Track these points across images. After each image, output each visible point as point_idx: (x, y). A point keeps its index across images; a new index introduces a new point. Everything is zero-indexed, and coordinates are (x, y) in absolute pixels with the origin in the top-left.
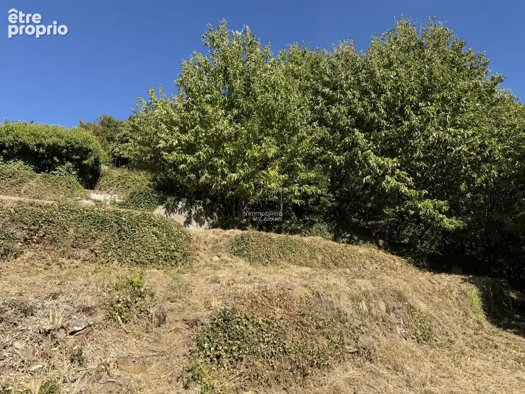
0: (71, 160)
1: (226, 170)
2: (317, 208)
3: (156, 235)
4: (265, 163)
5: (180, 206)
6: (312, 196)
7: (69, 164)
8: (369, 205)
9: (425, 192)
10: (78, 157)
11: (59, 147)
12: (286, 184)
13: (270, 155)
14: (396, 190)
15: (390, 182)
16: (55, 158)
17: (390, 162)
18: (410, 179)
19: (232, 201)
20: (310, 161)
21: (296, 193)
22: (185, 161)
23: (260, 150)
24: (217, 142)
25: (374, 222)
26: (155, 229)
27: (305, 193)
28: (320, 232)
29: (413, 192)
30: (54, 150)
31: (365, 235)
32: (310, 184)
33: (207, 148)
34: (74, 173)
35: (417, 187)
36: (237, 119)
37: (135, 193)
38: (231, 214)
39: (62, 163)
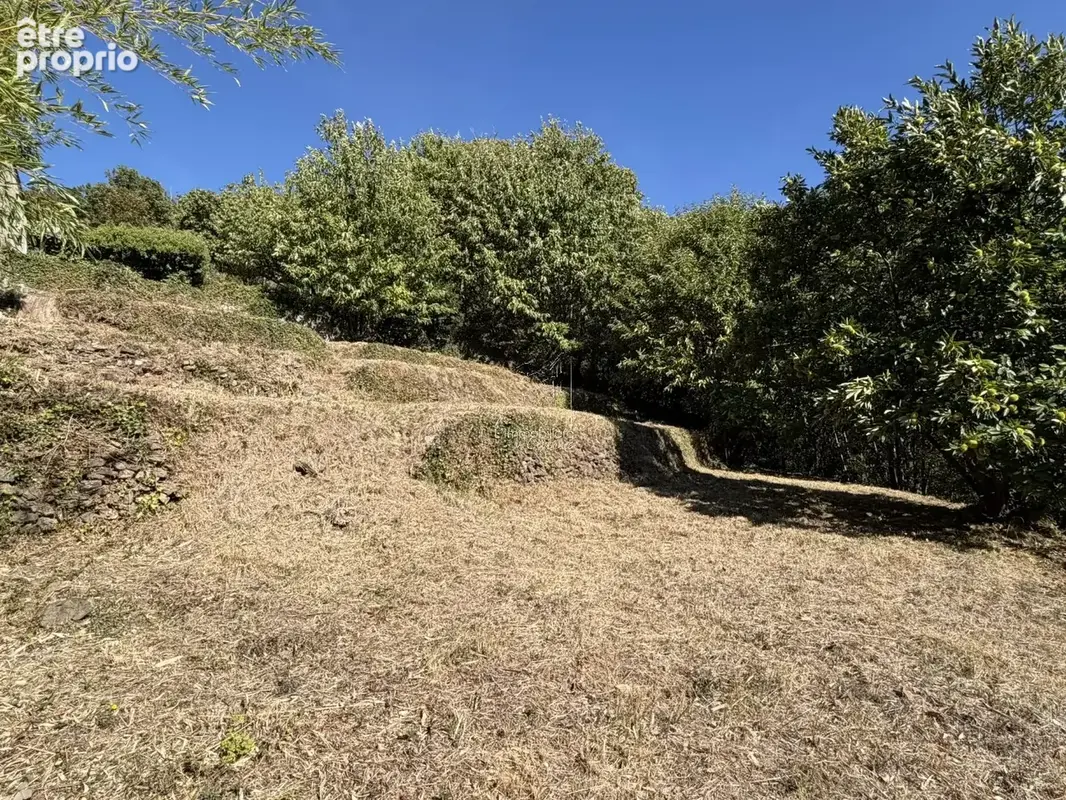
0: (186, 269)
1: (349, 286)
2: (449, 327)
3: (299, 340)
4: (392, 279)
5: (298, 319)
6: (442, 315)
7: (182, 272)
8: (500, 325)
9: (548, 315)
10: (192, 265)
11: (172, 254)
12: (415, 301)
13: (396, 272)
14: (520, 311)
15: (516, 304)
16: (168, 266)
17: (518, 285)
18: (535, 302)
19: (356, 317)
20: (441, 278)
21: (425, 311)
22: (308, 275)
23: (386, 266)
24: (340, 255)
25: (504, 343)
26: (298, 336)
27: (434, 311)
28: (451, 353)
29: (537, 315)
30: (166, 257)
31: (498, 356)
32: (440, 303)
33: (330, 263)
34: (188, 282)
35: (541, 309)
36: (362, 230)
37: (255, 305)
38: (355, 330)
39: (174, 271)
